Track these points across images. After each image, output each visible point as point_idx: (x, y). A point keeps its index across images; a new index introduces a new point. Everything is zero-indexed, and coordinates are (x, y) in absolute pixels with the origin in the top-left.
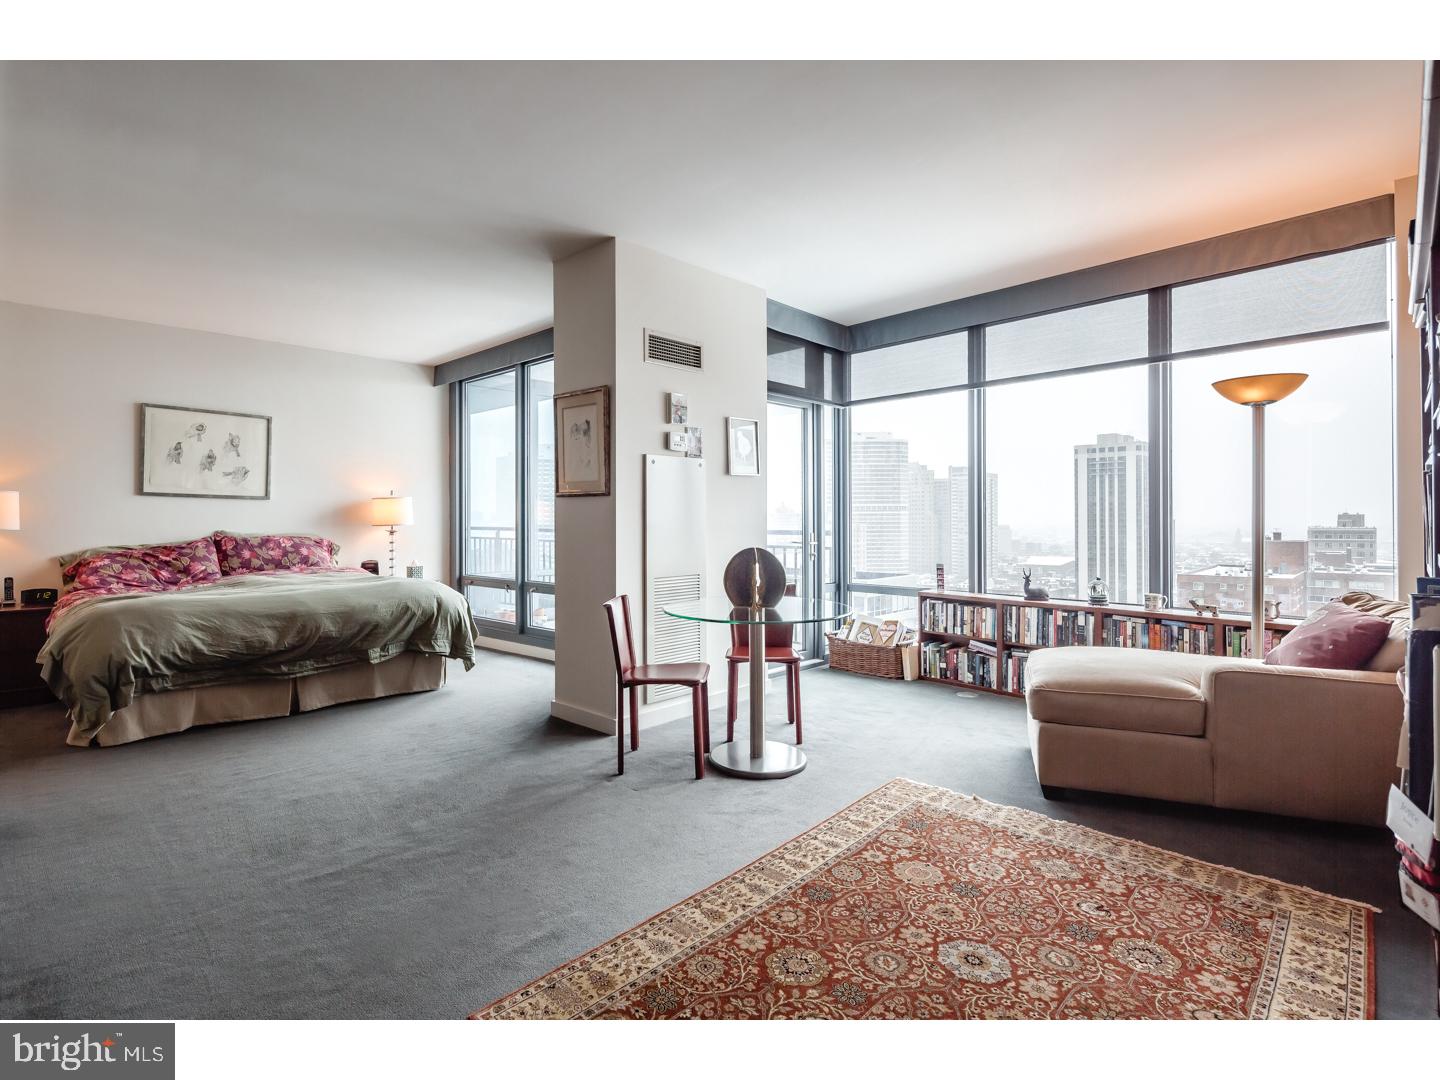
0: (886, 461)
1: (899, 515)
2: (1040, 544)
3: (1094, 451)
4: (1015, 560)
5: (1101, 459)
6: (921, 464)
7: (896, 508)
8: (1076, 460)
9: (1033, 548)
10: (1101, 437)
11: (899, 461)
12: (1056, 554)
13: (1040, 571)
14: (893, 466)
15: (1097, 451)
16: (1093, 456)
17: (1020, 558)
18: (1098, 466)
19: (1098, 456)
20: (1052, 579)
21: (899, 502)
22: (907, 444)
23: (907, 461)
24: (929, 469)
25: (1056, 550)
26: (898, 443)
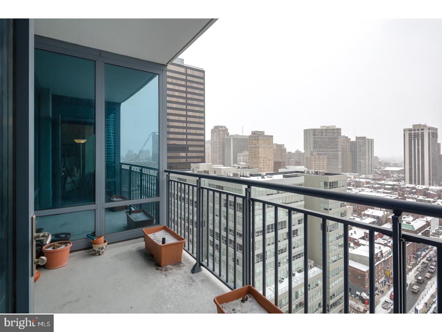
0: (333, 135)
1: (338, 153)
2: (389, 163)
3: (411, 130)
4: (380, 168)
5: (414, 133)
6: (346, 136)
7: (337, 151)
8: (404, 134)
9: (387, 164)
10: (414, 126)
11: (338, 135)
12: (395, 166)
13: (390, 172)
14: (336, 137)
15: (413, 130)
16: (411, 132)
17: (382, 168)
18: (413, 136)
19: (413, 132)
20: (395, 175)
21: (338, 149)
22: (341, 129)
23: (341, 135)
24: (348, 137)
25: (395, 165)
26: (338, 129)
